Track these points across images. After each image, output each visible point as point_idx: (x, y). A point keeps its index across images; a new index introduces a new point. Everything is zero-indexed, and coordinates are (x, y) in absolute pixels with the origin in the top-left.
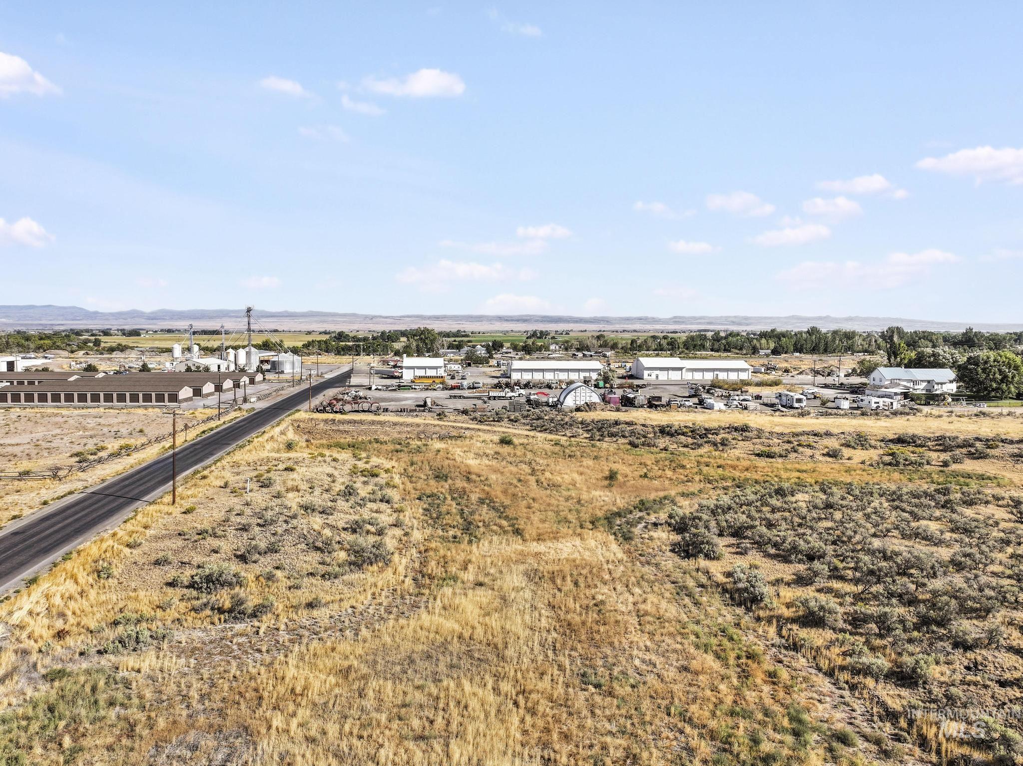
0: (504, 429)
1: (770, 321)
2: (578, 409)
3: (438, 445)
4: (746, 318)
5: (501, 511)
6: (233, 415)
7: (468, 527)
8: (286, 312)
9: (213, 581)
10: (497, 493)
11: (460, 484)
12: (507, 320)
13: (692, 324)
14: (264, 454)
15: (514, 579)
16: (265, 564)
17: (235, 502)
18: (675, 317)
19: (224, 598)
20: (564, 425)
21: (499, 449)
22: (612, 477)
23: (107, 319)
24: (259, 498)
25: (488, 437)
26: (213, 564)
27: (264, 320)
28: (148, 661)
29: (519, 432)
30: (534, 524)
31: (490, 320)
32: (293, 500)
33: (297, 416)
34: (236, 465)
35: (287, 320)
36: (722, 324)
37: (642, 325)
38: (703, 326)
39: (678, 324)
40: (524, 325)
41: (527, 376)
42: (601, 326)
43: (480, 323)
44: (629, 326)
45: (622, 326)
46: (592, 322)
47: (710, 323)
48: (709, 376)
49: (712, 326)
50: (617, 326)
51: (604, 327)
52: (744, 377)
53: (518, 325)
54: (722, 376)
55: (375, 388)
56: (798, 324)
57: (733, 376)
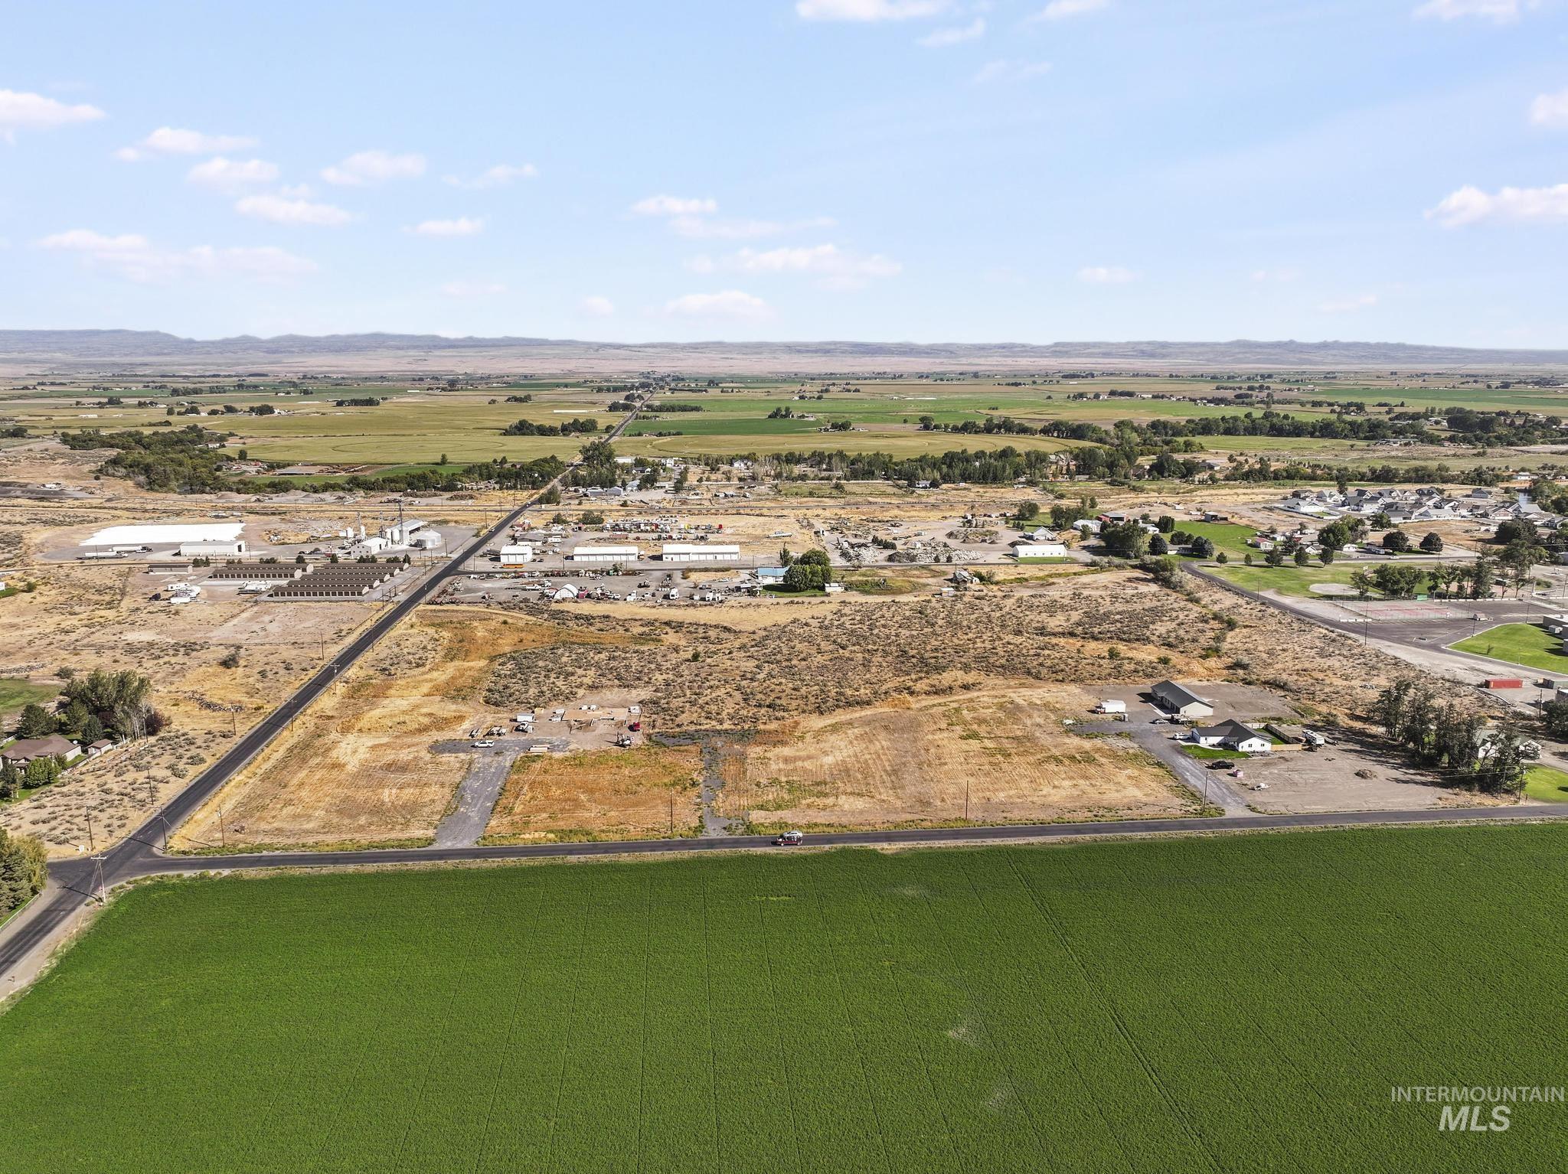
0: (512, 613)
1: (1197, 350)
3: (474, 624)
5: (468, 654)
6: (390, 607)
8: (471, 338)
9: (385, 669)
10: (473, 648)
11: (465, 644)
12: (799, 351)
13: (1078, 356)
14: (401, 631)
16: (396, 666)
17: (389, 651)
18: (1057, 345)
19: (387, 672)
20: (539, 612)
21: (498, 626)
22: (522, 641)
23: (208, 353)
24: (396, 650)
25: (499, 619)
26: (384, 666)
27: (437, 353)
28: (374, 681)
29: (516, 615)
30: (472, 657)
32: (405, 651)
33: (419, 608)
34: (390, 638)
35: (470, 352)
36: (1125, 356)
37: (999, 359)
38: (1093, 360)
39: (1057, 356)
40: (824, 359)
41: (585, 559)
42: (938, 361)
43: (759, 356)
44: (982, 361)
45: (970, 360)
46: (927, 353)
47: (1106, 355)
48: (710, 557)
49: (1107, 361)
50: (964, 361)
51: (941, 363)
52: (734, 557)
53: (814, 360)
54: (720, 557)
55: (472, 576)
56: (1240, 356)
57: (727, 557)
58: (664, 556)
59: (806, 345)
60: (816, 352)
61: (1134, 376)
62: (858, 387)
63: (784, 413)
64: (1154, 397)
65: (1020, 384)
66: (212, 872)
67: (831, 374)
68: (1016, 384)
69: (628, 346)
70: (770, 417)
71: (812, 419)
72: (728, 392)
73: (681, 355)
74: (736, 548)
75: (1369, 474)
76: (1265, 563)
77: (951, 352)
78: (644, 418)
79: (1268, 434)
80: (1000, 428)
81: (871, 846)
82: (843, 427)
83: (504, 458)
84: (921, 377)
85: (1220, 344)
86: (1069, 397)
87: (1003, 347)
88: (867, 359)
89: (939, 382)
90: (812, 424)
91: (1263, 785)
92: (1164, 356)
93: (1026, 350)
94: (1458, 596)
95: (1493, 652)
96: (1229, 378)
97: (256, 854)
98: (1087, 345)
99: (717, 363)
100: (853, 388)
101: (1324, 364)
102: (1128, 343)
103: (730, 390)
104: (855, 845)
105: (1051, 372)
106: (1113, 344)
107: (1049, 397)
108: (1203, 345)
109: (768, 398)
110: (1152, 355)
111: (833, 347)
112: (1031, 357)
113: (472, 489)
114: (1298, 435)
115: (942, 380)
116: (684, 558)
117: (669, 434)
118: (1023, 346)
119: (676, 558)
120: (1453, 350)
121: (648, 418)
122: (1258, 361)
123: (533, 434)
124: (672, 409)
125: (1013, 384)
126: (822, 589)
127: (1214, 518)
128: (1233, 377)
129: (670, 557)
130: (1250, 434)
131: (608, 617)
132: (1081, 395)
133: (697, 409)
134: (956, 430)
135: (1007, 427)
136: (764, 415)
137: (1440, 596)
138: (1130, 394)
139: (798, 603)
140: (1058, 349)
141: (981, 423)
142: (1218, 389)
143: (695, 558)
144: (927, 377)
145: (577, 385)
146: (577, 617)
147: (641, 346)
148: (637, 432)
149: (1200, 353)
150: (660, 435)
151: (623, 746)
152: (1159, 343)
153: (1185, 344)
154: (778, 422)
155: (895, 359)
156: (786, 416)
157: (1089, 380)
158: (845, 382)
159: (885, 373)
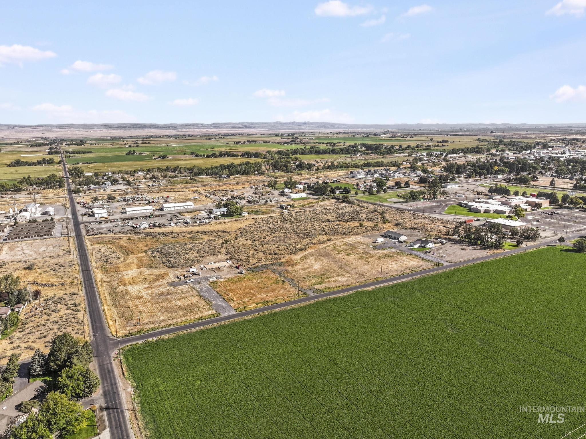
0: (129, 235)
1: (265, 125)
2: (143, 229)
3: (117, 241)
4: (253, 124)
5: (131, 252)
6: (72, 238)
7: (128, 254)
9: (106, 261)
10: (130, 250)
11: (125, 249)
12: (110, 128)
13: (223, 128)
14: (92, 247)
15: (134, 258)
16: (109, 260)
17: (99, 254)
18: (214, 124)
19: (108, 263)
20: (140, 234)
21: (128, 241)
22: (147, 245)
24: (101, 254)
25: (126, 238)
26: (104, 260)
28: (108, 266)
29: (132, 236)
30: (136, 253)
31: (99, 128)
32: (106, 253)
33: (86, 238)
36: (240, 128)
37: (194, 129)
38: (229, 129)
39: (215, 128)
40: (122, 130)
41: (131, 212)
42: (170, 130)
43: (93, 130)
44: (187, 130)
45: (183, 130)
46: (165, 128)
47: (233, 127)
48: (182, 208)
49: (234, 129)
50: (180, 130)
51: (172, 131)
52: (192, 207)
53: (118, 131)
54: (186, 207)
55: (92, 223)
56: (279, 127)
57: (189, 207)
58: (165, 209)
59: (113, 125)
60: (118, 127)
61: (248, 135)
62: (150, 141)
63: (133, 152)
64: (264, 142)
65: (211, 139)
66: (150, 340)
67: (130, 136)
68: (210, 139)
69: (29, 126)
70: (126, 154)
71: (145, 155)
72: (93, 145)
73: (56, 130)
74: (191, 203)
75: (364, 165)
76: (368, 194)
77: (174, 127)
78: (69, 157)
79: (315, 154)
80: (225, 155)
81: (364, 289)
82: (164, 157)
83: (29, 176)
84: (169, 137)
85: (271, 123)
86: (234, 143)
87: (194, 125)
88: (140, 131)
89: (177, 139)
90: (145, 157)
91: (445, 256)
92: (253, 128)
93: (203, 126)
94: (429, 199)
95: (457, 213)
96: (281, 135)
97: (156, 331)
98: (225, 124)
99: (74, 133)
100: (147, 142)
101: (307, 130)
102: (239, 123)
103: (94, 144)
104: (359, 290)
105: (217, 134)
106: (234, 123)
107: (227, 143)
108: (266, 123)
109: (113, 147)
110: (249, 127)
111: (125, 126)
112: (205, 128)
113: (30, 190)
114: (325, 154)
115: (179, 138)
116: (173, 209)
117: (91, 163)
118: (202, 124)
119: (169, 209)
120: (343, 125)
121: (71, 157)
122: (285, 129)
123: (24, 166)
124: (79, 153)
125: (208, 139)
126: (240, 214)
127: (336, 181)
128: (283, 135)
129: (167, 209)
130: (310, 154)
131: (172, 232)
132: (239, 142)
133: (90, 152)
134: (208, 156)
135: (228, 155)
136: (124, 153)
137: (426, 199)
138: (255, 142)
139: (238, 220)
140: (215, 125)
141: (218, 153)
142: (282, 139)
143: (176, 208)
144: (171, 137)
145: (17, 143)
146: (159, 234)
147: (35, 126)
148: (76, 163)
149: (266, 126)
150: (87, 163)
151: (242, 274)
152: (251, 123)
153: (260, 123)
154: (130, 156)
155: (152, 130)
156: (133, 154)
157: (233, 137)
158: (142, 139)
159: (152, 136)
